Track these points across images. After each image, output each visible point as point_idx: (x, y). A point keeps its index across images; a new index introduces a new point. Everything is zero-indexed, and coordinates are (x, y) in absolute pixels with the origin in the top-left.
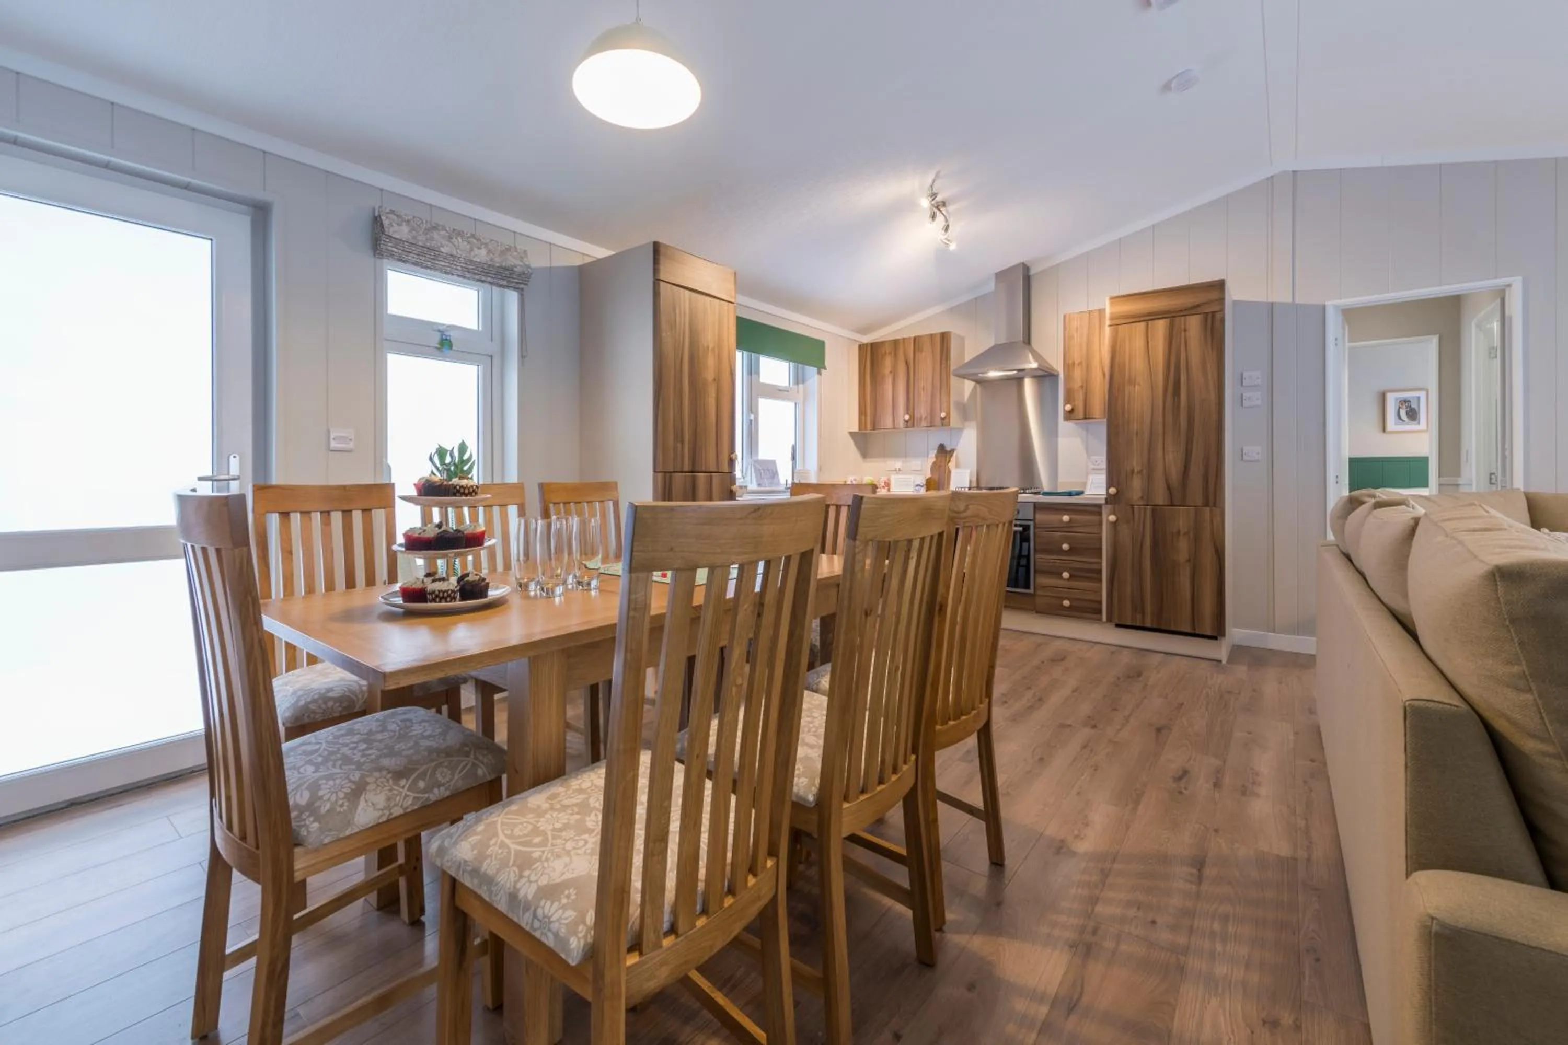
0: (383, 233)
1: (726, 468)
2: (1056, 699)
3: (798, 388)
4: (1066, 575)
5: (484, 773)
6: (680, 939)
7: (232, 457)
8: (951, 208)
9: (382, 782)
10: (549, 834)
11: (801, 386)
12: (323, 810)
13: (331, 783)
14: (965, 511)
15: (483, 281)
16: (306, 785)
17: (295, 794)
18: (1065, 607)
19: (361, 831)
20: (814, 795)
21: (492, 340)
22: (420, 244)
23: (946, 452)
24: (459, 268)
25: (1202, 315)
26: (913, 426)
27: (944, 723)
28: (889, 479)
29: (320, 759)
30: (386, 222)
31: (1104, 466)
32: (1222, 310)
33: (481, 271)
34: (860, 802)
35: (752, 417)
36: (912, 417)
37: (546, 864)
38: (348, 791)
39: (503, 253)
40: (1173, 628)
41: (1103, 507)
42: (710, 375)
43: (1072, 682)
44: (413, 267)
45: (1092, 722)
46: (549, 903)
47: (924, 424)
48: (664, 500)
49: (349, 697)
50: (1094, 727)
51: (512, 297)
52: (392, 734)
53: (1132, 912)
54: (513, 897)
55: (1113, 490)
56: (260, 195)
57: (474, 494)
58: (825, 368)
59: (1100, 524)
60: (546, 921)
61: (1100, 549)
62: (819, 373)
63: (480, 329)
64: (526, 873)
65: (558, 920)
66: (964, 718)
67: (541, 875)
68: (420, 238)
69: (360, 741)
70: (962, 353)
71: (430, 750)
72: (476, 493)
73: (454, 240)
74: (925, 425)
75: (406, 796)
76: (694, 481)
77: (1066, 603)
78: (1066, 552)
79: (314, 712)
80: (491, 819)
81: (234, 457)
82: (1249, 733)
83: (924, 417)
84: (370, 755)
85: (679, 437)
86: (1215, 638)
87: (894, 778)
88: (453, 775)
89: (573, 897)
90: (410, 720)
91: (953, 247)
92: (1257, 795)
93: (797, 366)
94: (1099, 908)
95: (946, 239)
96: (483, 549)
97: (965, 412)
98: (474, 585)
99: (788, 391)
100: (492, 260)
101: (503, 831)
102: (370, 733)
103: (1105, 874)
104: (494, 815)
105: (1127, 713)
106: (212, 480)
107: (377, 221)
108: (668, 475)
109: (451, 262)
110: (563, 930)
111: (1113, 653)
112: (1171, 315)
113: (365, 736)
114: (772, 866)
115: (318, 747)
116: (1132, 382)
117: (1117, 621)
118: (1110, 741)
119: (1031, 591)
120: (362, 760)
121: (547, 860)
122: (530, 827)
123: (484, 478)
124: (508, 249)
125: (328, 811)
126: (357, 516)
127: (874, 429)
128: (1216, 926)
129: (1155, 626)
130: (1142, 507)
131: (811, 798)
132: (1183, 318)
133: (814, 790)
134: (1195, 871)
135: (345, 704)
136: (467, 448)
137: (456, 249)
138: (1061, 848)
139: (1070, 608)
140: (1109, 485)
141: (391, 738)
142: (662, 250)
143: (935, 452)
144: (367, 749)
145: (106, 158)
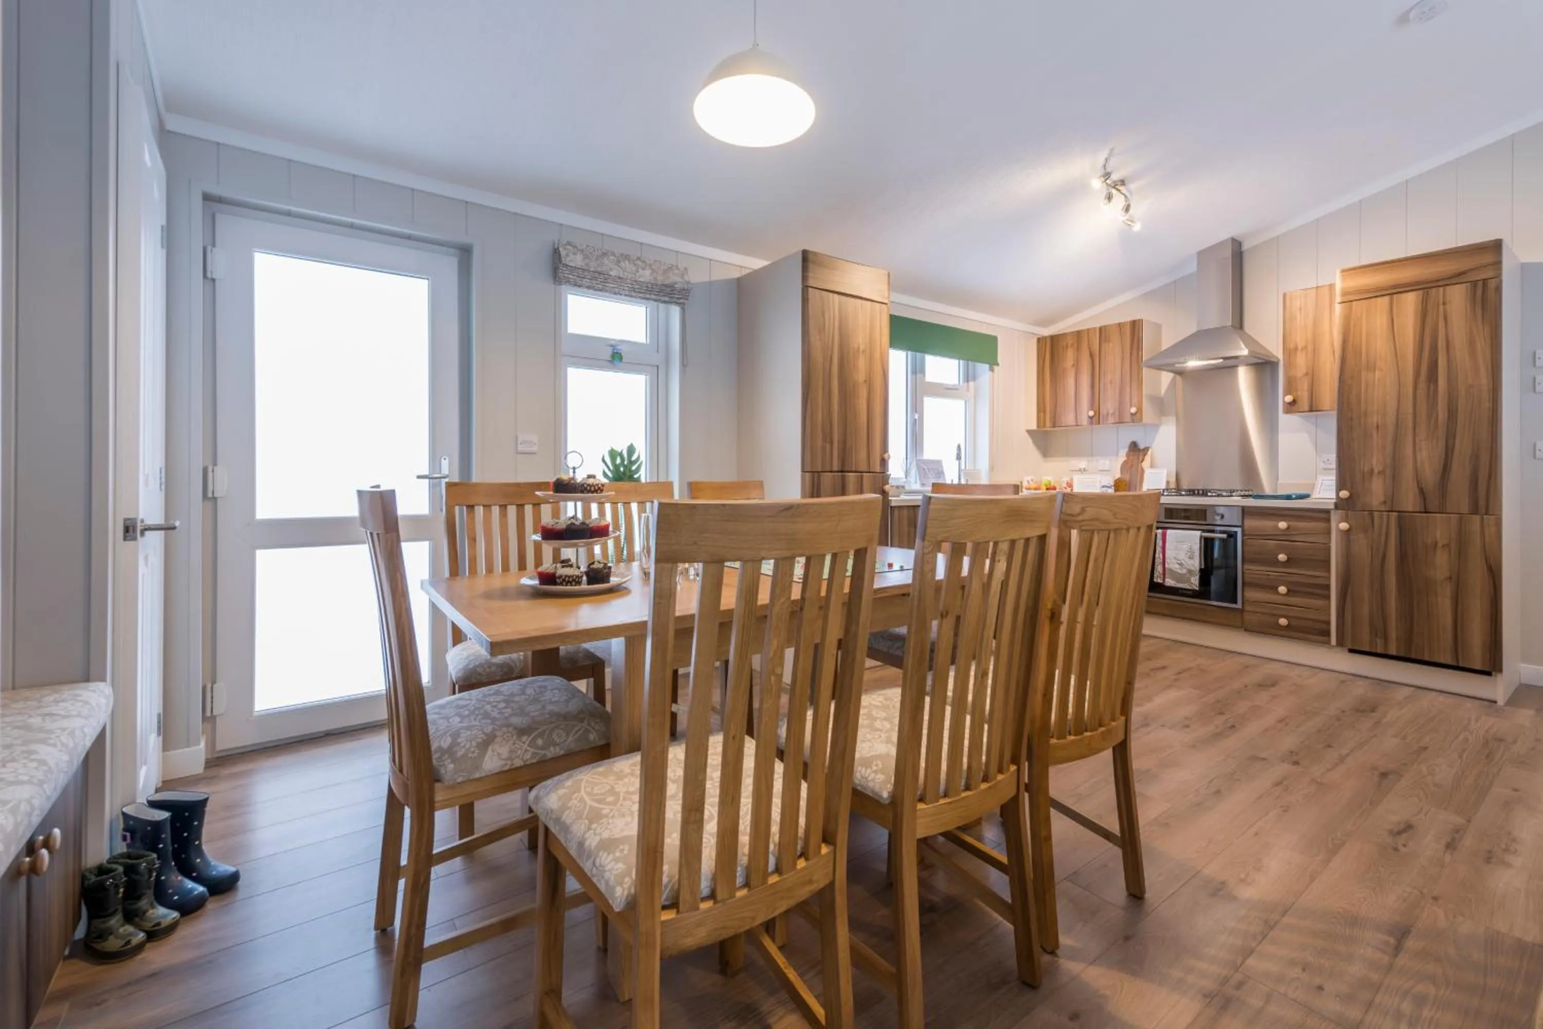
0: (560, 261)
1: (878, 469)
2: (1252, 728)
3: (968, 386)
4: (1282, 589)
5: (594, 737)
6: (718, 905)
7: (442, 459)
8: (1132, 186)
9: (507, 737)
10: (622, 795)
11: (971, 384)
12: (460, 754)
13: (469, 733)
14: (1079, 514)
15: (648, 299)
16: (450, 732)
17: (440, 740)
18: (1280, 626)
19: (486, 776)
20: (889, 792)
21: (658, 351)
22: (592, 269)
23: (1139, 450)
24: (626, 288)
25: (1468, 284)
26: (1099, 423)
27: (1061, 736)
28: (1072, 479)
29: (467, 713)
30: (563, 252)
31: (1334, 465)
32: (1499, 276)
33: (646, 290)
34: (939, 805)
35: (917, 417)
36: (1098, 413)
37: (610, 821)
38: (480, 740)
39: (665, 272)
40: (1426, 658)
41: (1332, 513)
42: (861, 376)
43: (1279, 710)
44: (585, 290)
45: (1293, 758)
46: (606, 854)
47: (1111, 420)
48: (812, 496)
49: (508, 663)
50: (1296, 763)
51: (675, 311)
52: (527, 697)
53: (1296, 972)
54: (581, 845)
55: (1344, 494)
56: (463, 239)
57: (599, 491)
58: (998, 365)
59: (1328, 532)
60: (601, 869)
61: (1328, 562)
62: (992, 370)
63: (648, 342)
64: (594, 826)
65: (609, 870)
66: (1088, 734)
67: (605, 829)
68: (592, 264)
69: (501, 701)
70: (1158, 340)
71: (552, 714)
72: (602, 491)
73: (622, 264)
74: (1113, 421)
75: (526, 750)
76: (843, 479)
77: (1283, 621)
78: (1283, 563)
79: (480, 674)
80: (579, 777)
81: (445, 459)
82: (1516, 790)
83: (1111, 412)
84: (504, 713)
85: (828, 438)
86: (1488, 674)
87: (984, 786)
88: (567, 736)
89: (625, 852)
90: (545, 687)
91: (1137, 227)
92: (1508, 865)
93: (968, 365)
94: (1251, 961)
95: (1127, 220)
96: (610, 538)
97: (1161, 406)
98: (597, 571)
99: (957, 389)
100: (655, 279)
101: (585, 787)
102: (512, 695)
103: (1269, 926)
104: (583, 773)
105: (1344, 752)
106: (430, 478)
107: (556, 252)
108: (816, 474)
109: (619, 283)
110: (612, 879)
111: (1343, 682)
112: (1424, 287)
113: (506, 698)
114: (826, 854)
115: (468, 702)
116: (1371, 367)
117: (1350, 647)
118: (1314, 781)
119: (1239, 606)
120: (497, 716)
121: (613, 817)
122: (608, 787)
123: (651, 477)
124: (671, 268)
125: (463, 756)
126: (528, 509)
127: (1054, 426)
128: (1407, 1007)
129: (1402, 654)
130: (1385, 513)
131: (885, 795)
132: (1441, 289)
133: (890, 787)
134: (1392, 941)
135: (506, 669)
136: (635, 449)
137: (624, 271)
138: (1220, 890)
139: (1288, 627)
140: (1340, 486)
141: (526, 700)
142: (811, 257)
143: (1126, 450)
144: (505, 708)
145: (350, 220)
